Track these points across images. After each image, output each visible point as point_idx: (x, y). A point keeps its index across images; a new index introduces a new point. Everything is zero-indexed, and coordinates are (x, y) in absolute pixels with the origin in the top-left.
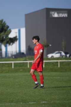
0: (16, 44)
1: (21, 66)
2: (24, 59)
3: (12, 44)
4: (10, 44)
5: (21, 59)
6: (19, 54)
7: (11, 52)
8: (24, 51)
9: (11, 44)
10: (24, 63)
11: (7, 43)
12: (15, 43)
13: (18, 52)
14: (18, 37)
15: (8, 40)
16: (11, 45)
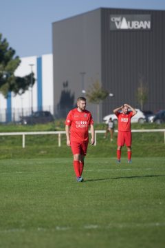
0: (32, 91)
1: (41, 143)
2: (50, 125)
3: (23, 92)
4: (17, 92)
5: (44, 126)
6: (37, 115)
7: (21, 111)
8: (50, 107)
9: (21, 91)
10: (49, 135)
11: (11, 88)
12: (30, 88)
13: (35, 110)
14: (35, 77)
15: (12, 82)
16: (20, 94)
